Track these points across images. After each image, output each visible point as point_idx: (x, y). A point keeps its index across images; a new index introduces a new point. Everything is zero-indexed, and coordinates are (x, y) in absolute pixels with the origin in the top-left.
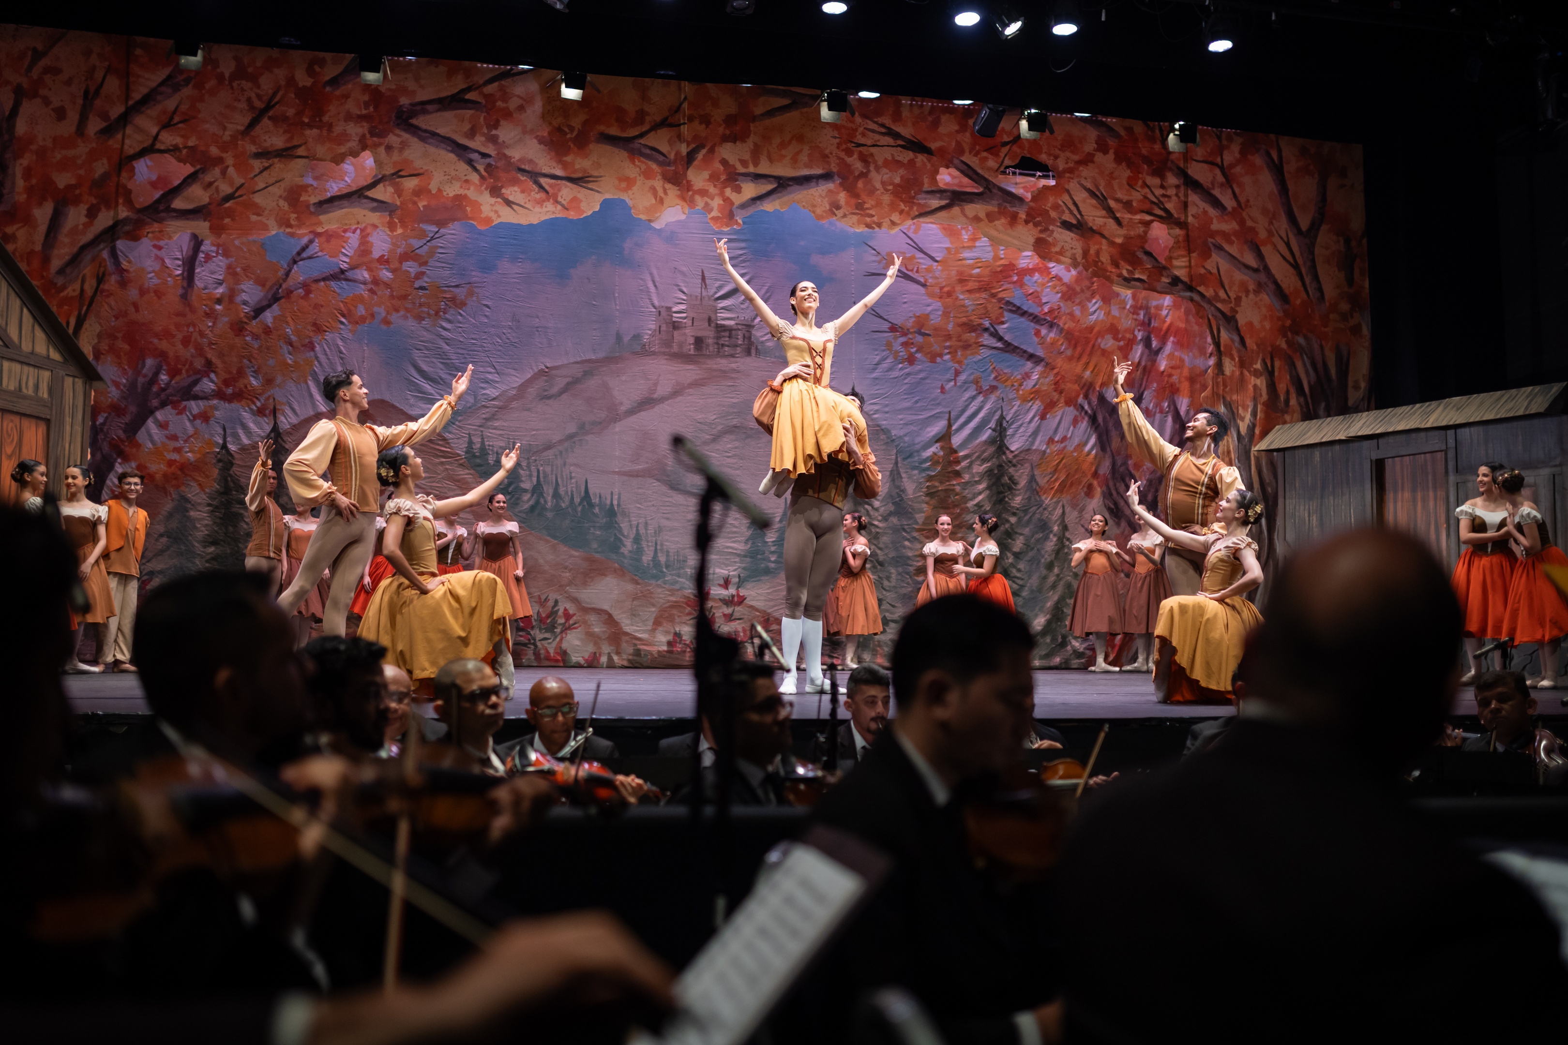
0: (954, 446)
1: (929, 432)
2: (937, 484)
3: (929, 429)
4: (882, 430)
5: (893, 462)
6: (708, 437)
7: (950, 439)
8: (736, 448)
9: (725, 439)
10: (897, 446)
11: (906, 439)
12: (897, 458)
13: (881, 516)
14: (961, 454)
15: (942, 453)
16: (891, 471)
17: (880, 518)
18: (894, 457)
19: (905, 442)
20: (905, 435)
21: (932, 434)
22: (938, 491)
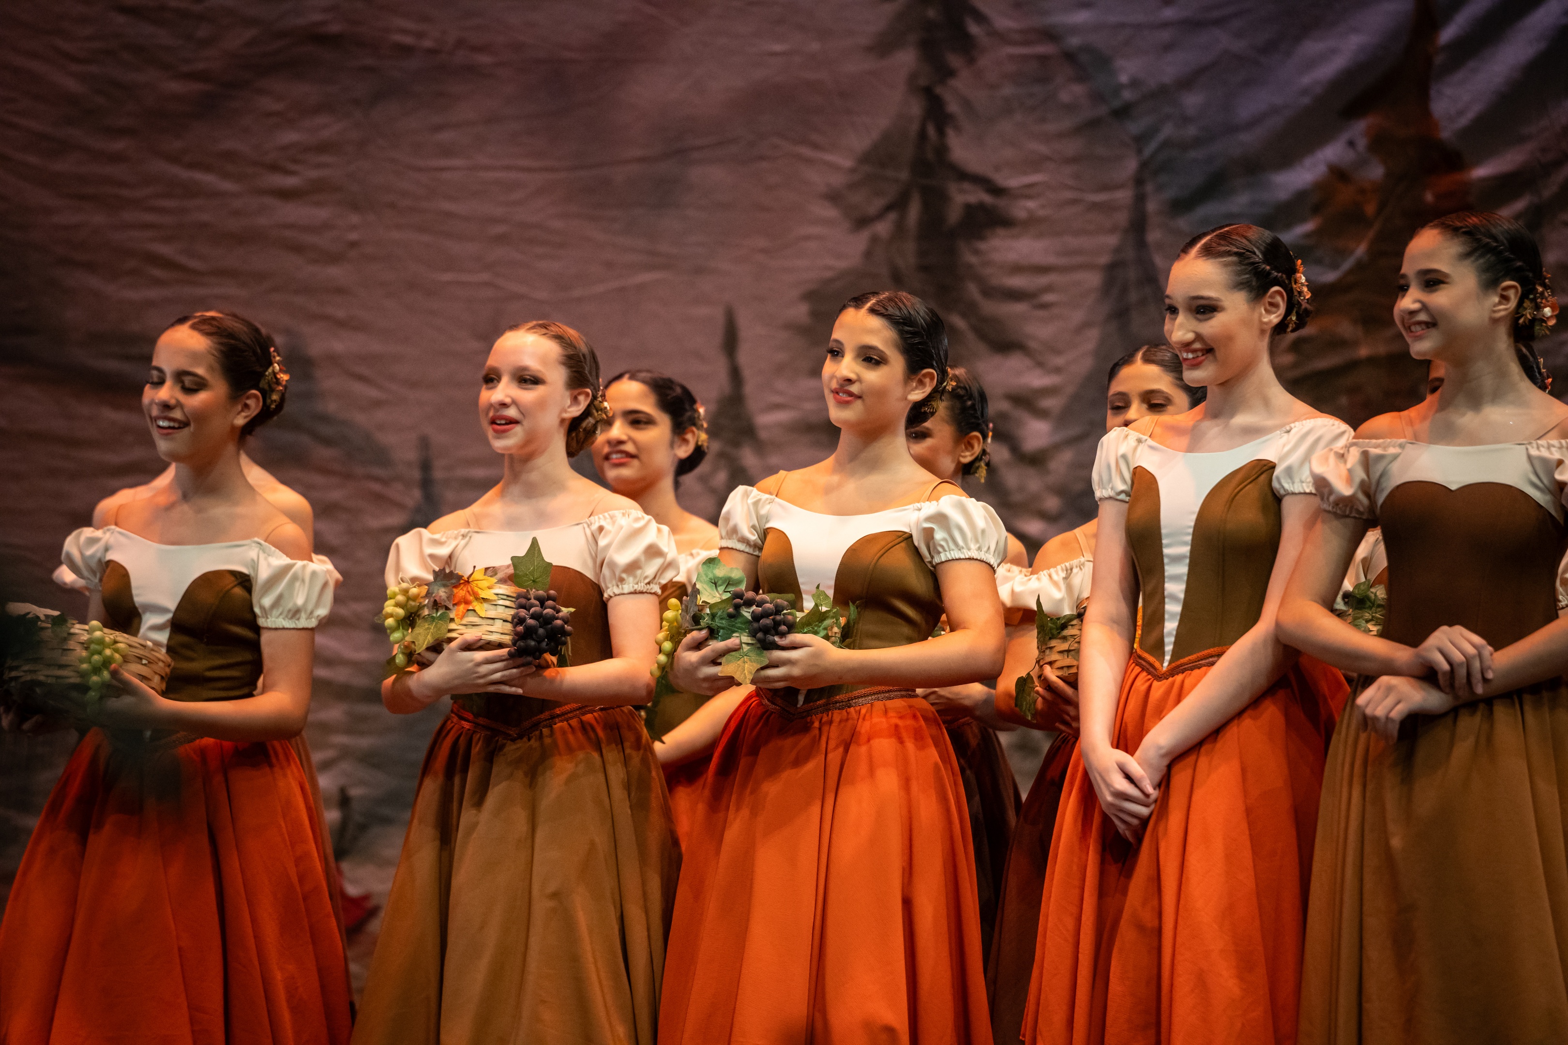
0: (1446, 133)
1: (1311, 64)
2: (1346, 328)
3: (1311, 47)
4: (1070, 57)
5: (1122, 218)
6: (175, 87)
7: (1423, 96)
8: (323, 148)
9: (267, 103)
10: (1140, 140)
11: (1192, 100)
12: (1140, 199)
13: (1060, 491)
14: (1481, 172)
15: (1376, 172)
16: (1112, 269)
17: (1052, 503)
18: (1124, 196)
19: (1186, 120)
20: (1186, 83)
21: (1328, 70)
22: (1353, 365)
